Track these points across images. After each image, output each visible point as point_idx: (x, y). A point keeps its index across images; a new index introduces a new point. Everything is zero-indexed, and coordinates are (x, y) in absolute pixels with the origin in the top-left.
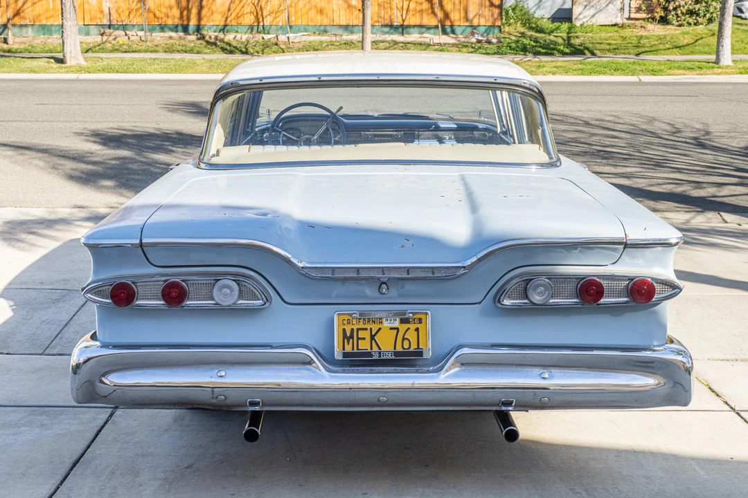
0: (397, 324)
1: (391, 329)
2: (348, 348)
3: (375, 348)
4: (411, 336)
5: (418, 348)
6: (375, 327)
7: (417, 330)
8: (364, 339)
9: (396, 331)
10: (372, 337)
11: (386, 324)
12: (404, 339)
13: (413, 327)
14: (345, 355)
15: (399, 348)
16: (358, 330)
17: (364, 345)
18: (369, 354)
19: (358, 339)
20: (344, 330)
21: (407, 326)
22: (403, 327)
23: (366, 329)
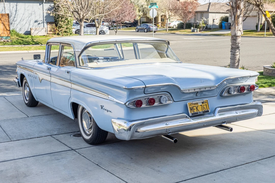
0: (201, 104)
1: (200, 105)
2: (192, 112)
3: (198, 112)
4: (205, 107)
5: (207, 110)
6: (197, 105)
7: (206, 105)
8: (195, 109)
9: (201, 106)
10: (197, 108)
11: (199, 104)
12: (204, 108)
13: (205, 104)
14: (192, 114)
15: (203, 111)
16: (193, 107)
17: (195, 111)
18: (197, 113)
19: (194, 109)
20: (190, 107)
21: (204, 104)
22: (203, 105)
23: (195, 106)
